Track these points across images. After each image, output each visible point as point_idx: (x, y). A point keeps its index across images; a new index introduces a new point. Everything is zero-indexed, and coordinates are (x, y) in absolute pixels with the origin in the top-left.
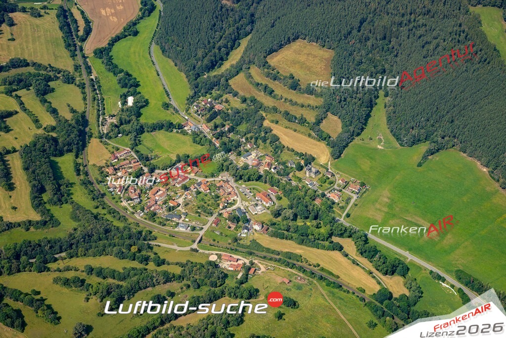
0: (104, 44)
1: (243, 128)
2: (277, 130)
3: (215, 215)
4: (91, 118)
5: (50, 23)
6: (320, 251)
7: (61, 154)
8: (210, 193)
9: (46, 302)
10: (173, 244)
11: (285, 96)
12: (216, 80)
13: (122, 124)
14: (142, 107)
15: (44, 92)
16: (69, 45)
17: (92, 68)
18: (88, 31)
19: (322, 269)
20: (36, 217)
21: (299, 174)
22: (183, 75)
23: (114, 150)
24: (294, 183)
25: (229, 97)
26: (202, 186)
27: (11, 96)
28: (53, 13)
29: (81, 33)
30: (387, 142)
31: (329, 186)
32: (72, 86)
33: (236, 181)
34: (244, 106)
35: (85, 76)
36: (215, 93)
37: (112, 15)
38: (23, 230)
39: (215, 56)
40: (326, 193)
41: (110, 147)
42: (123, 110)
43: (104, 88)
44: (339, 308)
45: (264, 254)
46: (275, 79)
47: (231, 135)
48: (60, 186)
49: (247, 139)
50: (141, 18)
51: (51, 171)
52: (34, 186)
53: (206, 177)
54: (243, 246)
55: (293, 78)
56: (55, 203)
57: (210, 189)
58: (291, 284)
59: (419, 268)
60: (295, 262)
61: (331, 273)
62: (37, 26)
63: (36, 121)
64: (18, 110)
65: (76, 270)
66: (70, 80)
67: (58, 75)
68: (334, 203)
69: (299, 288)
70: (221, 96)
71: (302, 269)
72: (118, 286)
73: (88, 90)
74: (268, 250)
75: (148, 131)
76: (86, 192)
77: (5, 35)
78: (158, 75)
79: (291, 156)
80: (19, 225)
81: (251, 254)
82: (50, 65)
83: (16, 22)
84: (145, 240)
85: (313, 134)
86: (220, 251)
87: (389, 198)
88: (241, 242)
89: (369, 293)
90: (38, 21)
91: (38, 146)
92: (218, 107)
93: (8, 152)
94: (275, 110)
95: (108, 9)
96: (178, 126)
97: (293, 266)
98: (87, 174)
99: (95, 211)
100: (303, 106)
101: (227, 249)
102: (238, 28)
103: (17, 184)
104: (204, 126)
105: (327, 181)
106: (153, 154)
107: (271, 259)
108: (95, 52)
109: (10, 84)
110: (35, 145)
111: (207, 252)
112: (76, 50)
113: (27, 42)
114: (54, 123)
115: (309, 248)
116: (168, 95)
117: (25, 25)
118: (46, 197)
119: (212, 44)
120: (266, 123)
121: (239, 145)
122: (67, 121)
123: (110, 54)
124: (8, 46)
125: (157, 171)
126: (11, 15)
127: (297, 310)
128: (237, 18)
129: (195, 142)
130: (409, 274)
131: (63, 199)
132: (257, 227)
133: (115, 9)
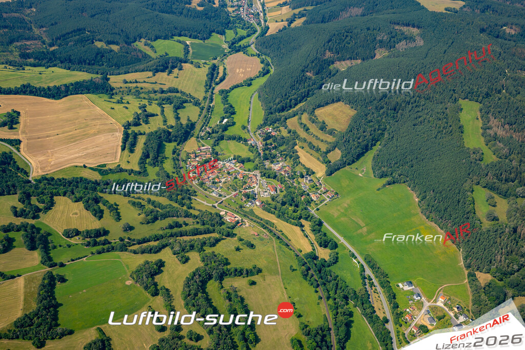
0: (228, 88)
1: (282, 148)
2: (301, 153)
3: (237, 192)
4: (198, 127)
5: (204, 72)
6: (288, 224)
7: (170, 141)
8: (242, 180)
9: (118, 211)
10: (204, 201)
11: (314, 133)
12: (279, 117)
13: (213, 133)
14: (230, 126)
15: (179, 107)
16: (207, 85)
17: (214, 100)
18: (222, 80)
19: (283, 234)
20: (137, 168)
21: (300, 180)
22: (263, 112)
23: (201, 146)
24: (295, 184)
25: (282, 128)
26: (240, 175)
27: (159, 106)
28: (208, 67)
29: (217, 80)
30: (367, 173)
31: (315, 190)
32: (197, 107)
33: (261, 176)
34: (289, 135)
35: (207, 104)
36: (276, 125)
37: (242, 73)
38: (128, 174)
39: (286, 104)
40: (310, 194)
41: (200, 145)
42: (217, 125)
43: (215, 112)
44: (279, 256)
45: (253, 218)
46: (313, 123)
47: (273, 152)
48: (158, 156)
49: (281, 155)
50: (258, 77)
51: (157, 147)
52: (143, 153)
53: (245, 171)
54: (243, 211)
55: (324, 123)
56: (151, 165)
57: (243, 178)
58: (258, 237)
59: (345, 248)
60: (269, 227)
61: (287, 238)
62: (195, 72)
63: (165, 121)
64: (159, 114)
65: (143, 200)
66: (197, 104)
67: (192, 100)
68: (312, 200)
69: (262, 239)
70: (278, 127)
71: (271, 231)
72: (157, 211)
73: (204, 111)
74: (257, 217)
75: (226, 140)
76: (173, 163)
77: (174, 74)
78: (249, 110)
79: (301, 169)
80: (126, 171)
81: (245, 216)
82: (190, 94)
83: (184, 68)
84: (189, 195)
85: (321, 159)
86: (229, 210)
87: (348, 205)
88: (244, 209)
89: (303, 253)
90: (196, 70)
91: (158, 134)
92: (273, 134)
93: (141, 134)
94: (305, 140)
95: (241, 70)
96: (244, 139)
97: (265, 228)
98: (179, 155)
99: (171, 174)
100: (322, 141)
101: (233, 210)
102: (309, 90)
103: (136, 151)
104: (260, 143)
105: (316, 187)
106: (222, 152)
107: (255, 221)
108: (219, 92)
109: (163, 100)
110: (156, 133)
111: (221, 209)
112: (210, 89)
113: (184, 80)
114: (174, 125)
115: (282, 221)
116: (248, 122)
117: (189, 71)
118: (148, 160)
119: (287, 96)
120: (296, 147)
121: (275, 157)
122: (181, 124)
123: (228, 94)
124: (173, 81)
125: (219, 162)
126: (183, 64)
127: (252, 250)
128: (311, 84)
129: (249, 150)
130: (336, 250)
131: (157, 163)
132: (258, 203)
133: (246, 69)
